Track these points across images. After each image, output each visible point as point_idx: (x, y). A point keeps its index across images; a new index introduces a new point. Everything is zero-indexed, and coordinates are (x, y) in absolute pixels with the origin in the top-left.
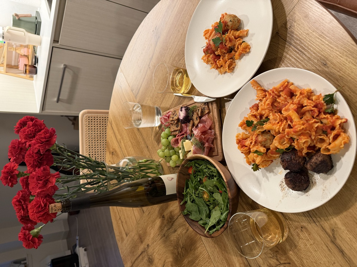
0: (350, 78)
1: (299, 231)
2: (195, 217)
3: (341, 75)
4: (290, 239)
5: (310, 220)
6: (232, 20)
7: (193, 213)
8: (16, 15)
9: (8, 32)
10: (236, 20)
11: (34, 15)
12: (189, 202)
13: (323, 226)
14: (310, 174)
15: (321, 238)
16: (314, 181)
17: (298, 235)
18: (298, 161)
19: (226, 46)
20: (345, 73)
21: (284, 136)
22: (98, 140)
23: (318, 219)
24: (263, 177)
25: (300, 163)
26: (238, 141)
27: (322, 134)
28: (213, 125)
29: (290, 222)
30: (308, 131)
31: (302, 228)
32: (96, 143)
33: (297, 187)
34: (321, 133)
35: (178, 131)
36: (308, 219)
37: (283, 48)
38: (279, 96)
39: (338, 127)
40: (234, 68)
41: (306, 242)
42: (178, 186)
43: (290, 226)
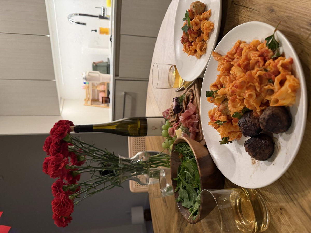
0: (296, 14)
1: (279, 214)
2: (186, 204)
3: (288, 15)
4: (272, 226)
5: (287, 198)
6: (194, 6)
7: (185, 199)
8: (94, 63)
9: (89, 75)
10: (199, 5)
11: (106, 61)
12: (181, 188)
13: (301, 204)
14: (275, 138)
15: (301, 221)
16: (279, 145)
17: (279, 220)
18: (253, 123)
19: (193, 30)
20: (291, 11)
21: (236, 98)
22: (142, 146)
23: (295, 195)
24: (238, 152)
25: (256, 124)
26: (211, 117)
27: (269, 84)
28: (197, 109)
29: (270, 204)
30: (250, 84)
31: (281, 209)
32: (141, 148)
33: (258, 154)
34: (267, 83)
35: (175, 121)
36: (286, 197)
37: (238, 13)
38: (233, 59)
39: (281, 69)
40: (206, 49)
41: (288, 229)
42: (172, 173)
43: (270, 208)
